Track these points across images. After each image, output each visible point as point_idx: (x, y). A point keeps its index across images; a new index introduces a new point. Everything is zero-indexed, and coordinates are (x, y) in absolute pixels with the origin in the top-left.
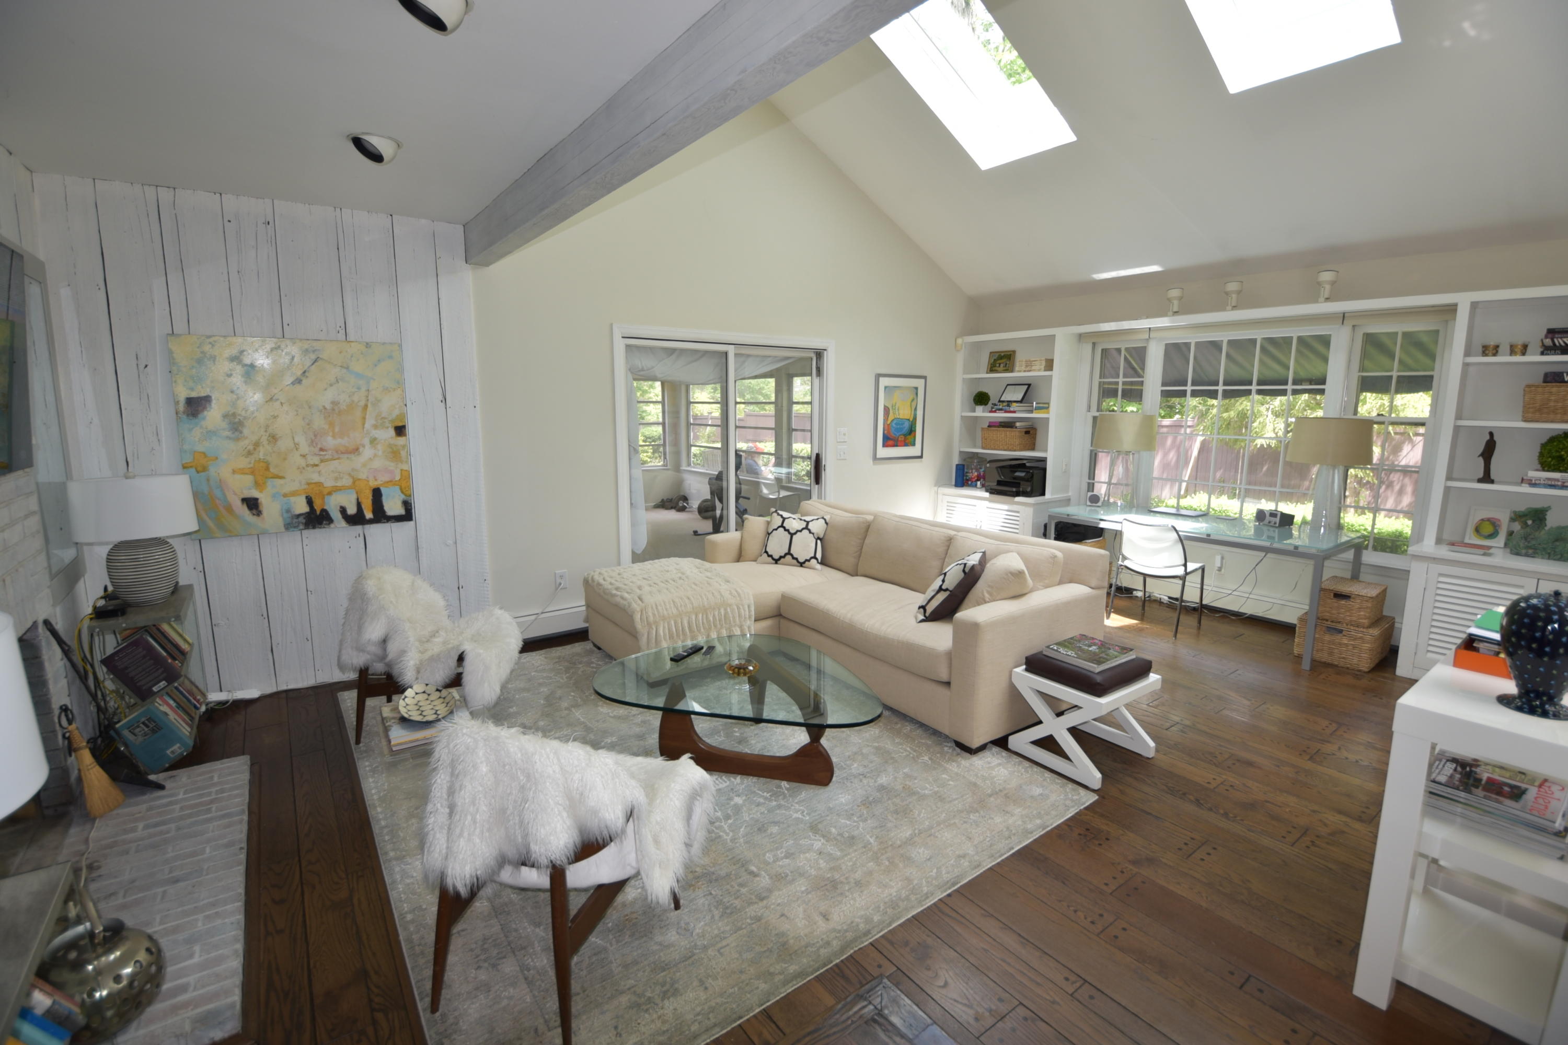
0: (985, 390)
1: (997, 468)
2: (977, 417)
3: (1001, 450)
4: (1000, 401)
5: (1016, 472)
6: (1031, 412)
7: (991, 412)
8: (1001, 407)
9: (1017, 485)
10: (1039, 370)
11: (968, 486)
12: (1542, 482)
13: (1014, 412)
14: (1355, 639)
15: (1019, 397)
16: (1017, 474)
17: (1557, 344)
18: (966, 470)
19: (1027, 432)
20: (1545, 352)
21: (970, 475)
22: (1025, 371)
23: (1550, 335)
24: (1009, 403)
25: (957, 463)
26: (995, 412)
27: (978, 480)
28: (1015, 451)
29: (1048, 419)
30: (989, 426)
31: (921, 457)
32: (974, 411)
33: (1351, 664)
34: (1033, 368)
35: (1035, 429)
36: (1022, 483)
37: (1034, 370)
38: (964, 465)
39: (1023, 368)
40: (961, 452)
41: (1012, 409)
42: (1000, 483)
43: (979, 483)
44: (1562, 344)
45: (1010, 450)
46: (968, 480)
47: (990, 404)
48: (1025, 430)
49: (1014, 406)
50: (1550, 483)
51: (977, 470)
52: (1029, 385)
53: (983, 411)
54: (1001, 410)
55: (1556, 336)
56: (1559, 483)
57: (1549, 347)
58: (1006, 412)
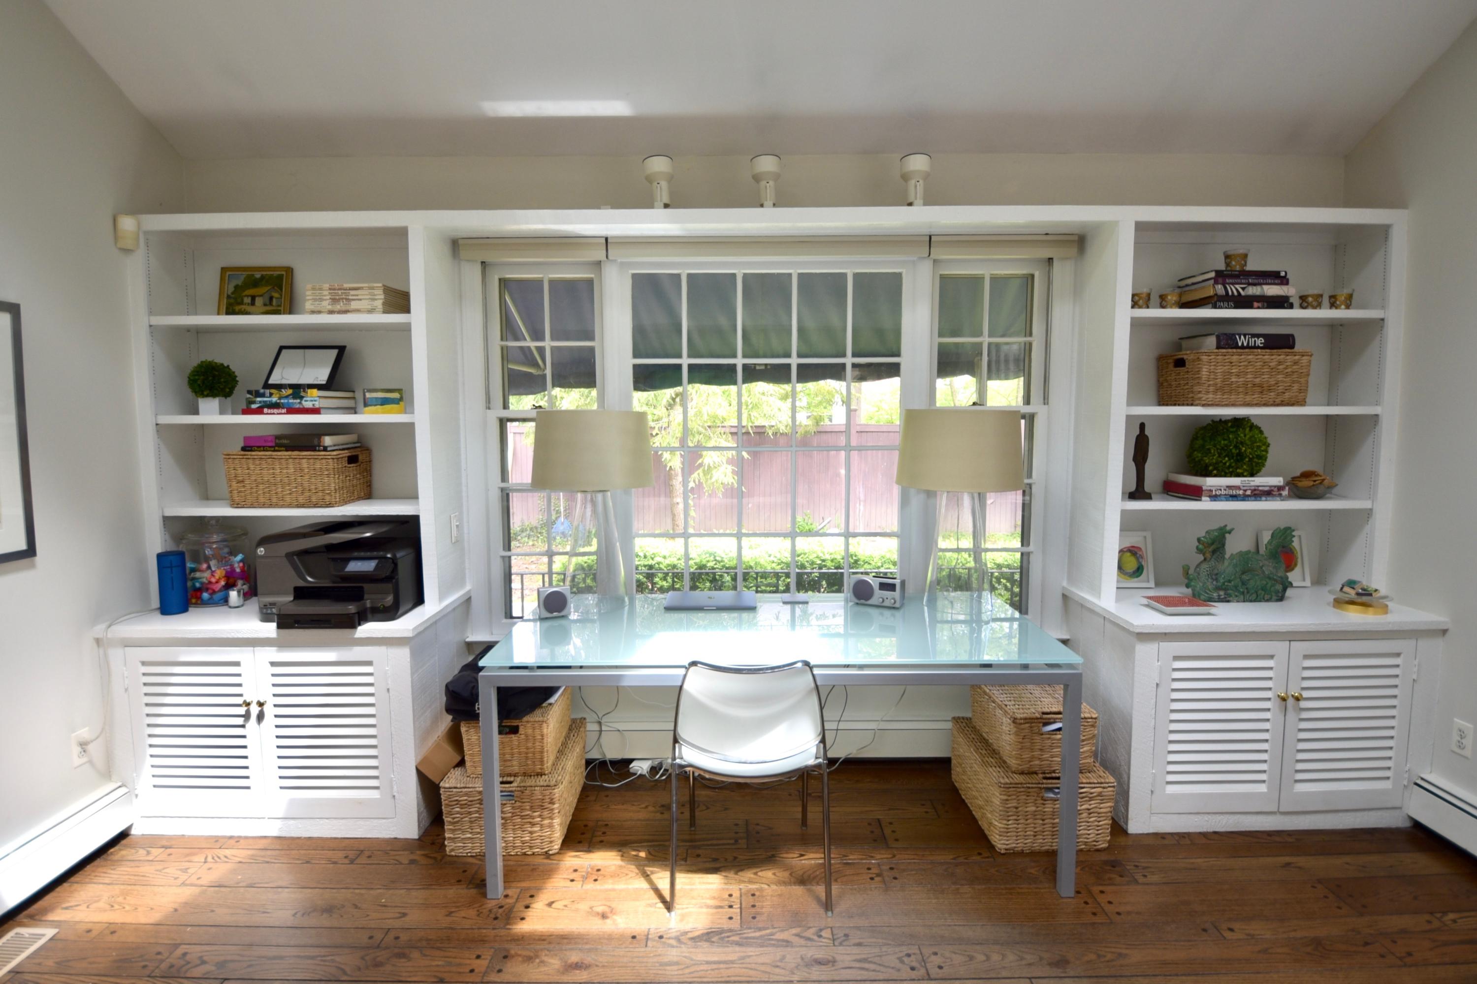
0: (220, 358)
1: (289, 556)
2: (202, 426)
3: (290, 506)
4: (267, 386)
5: (347, 560)
6: (354, 410)
7: (247, 411)
8: (274, 399)
9: (356, 595)
10: (371, 311)
11: (201, 603)
12: (1223, 492)
13: (315, 411)
14: (1091, 799)
15: (322, 375)
16: (354, 567)
17: (1230, 293)
18: (189, 565)
19: (352, 460)
20: (1218, 304)
21: (204, 576)
22: (331, 312)
23: (1220, 280)
24: (298, 390)
25: (160, 551)
26: (259, 411)
27: (229, 586)
28: (329, 505)
29: (411, 426)
30: (244, 449)
31: (30, 551)
32: (195, 411)
33: (1086, 843)
34: (354, 305)
35: (367, 450)
36: (367, 587)
37: (358, 311)
38: (181, 554)
39: (326, 305)
40: (168, 521)
41: (307, 404)
42: (301, 593)
43: (233, 595)
44: (1236, 293)
45: (316, 506)
46: (200, 590)
47: (240, 394)
48: (347, 453)
49: (312, 398)
50: (1230, 492)
51: (221, 560)
52: (341, 349)
53: (222, 412)
54: (276, 406)
55: (1228, 281)
56: (1241, 492)
57: (1222, 296)
58: (291, 411)
